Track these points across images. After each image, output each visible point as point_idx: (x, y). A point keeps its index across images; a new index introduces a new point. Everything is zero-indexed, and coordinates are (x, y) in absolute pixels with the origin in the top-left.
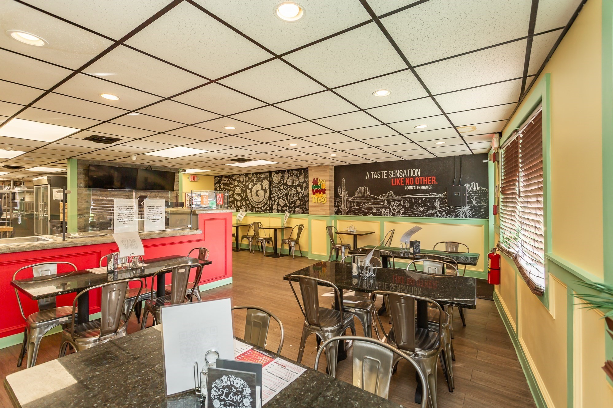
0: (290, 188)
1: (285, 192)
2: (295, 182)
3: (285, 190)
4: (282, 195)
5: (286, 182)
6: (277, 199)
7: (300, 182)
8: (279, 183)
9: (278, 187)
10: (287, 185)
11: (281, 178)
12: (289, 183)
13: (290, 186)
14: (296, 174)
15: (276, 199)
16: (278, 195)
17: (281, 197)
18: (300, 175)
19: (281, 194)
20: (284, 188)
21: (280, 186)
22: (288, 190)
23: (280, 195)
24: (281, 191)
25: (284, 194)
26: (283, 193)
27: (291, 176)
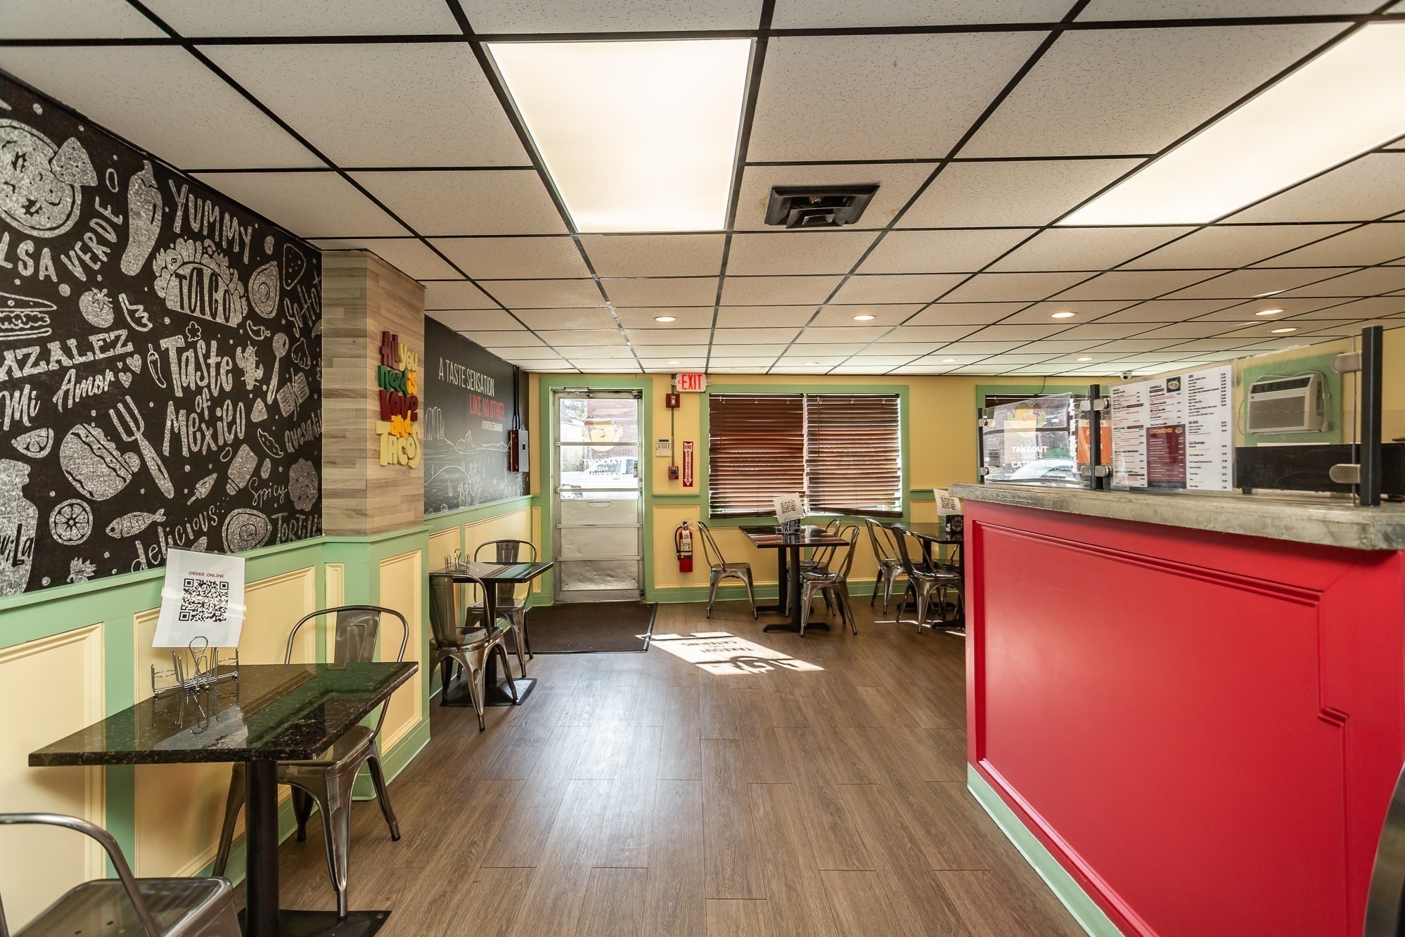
0: (178, 341)
1: (135, 363)
2: (219, 296)
3: (140, 342)
4: (101, 383)
5: (147, 274)
6: (37, 423)
7: (252, 315)
8: (60, 245)
9: (37, 287)
10: (156, 306)
11: (88, 212)
12: (168, 289)
13: (180, 323)
14: (231, 243)
15: (18, 428)
16: (46, 385)
17: (83, 411)
18: (254, 265)
19: (86, 371)
20: (119, 322)
21: (79, 288)
22: (164, 355)
23: (75, 390)
24: (85, 347)
25: (126, 380)
26: (111, 363)
27: (187, 232)
